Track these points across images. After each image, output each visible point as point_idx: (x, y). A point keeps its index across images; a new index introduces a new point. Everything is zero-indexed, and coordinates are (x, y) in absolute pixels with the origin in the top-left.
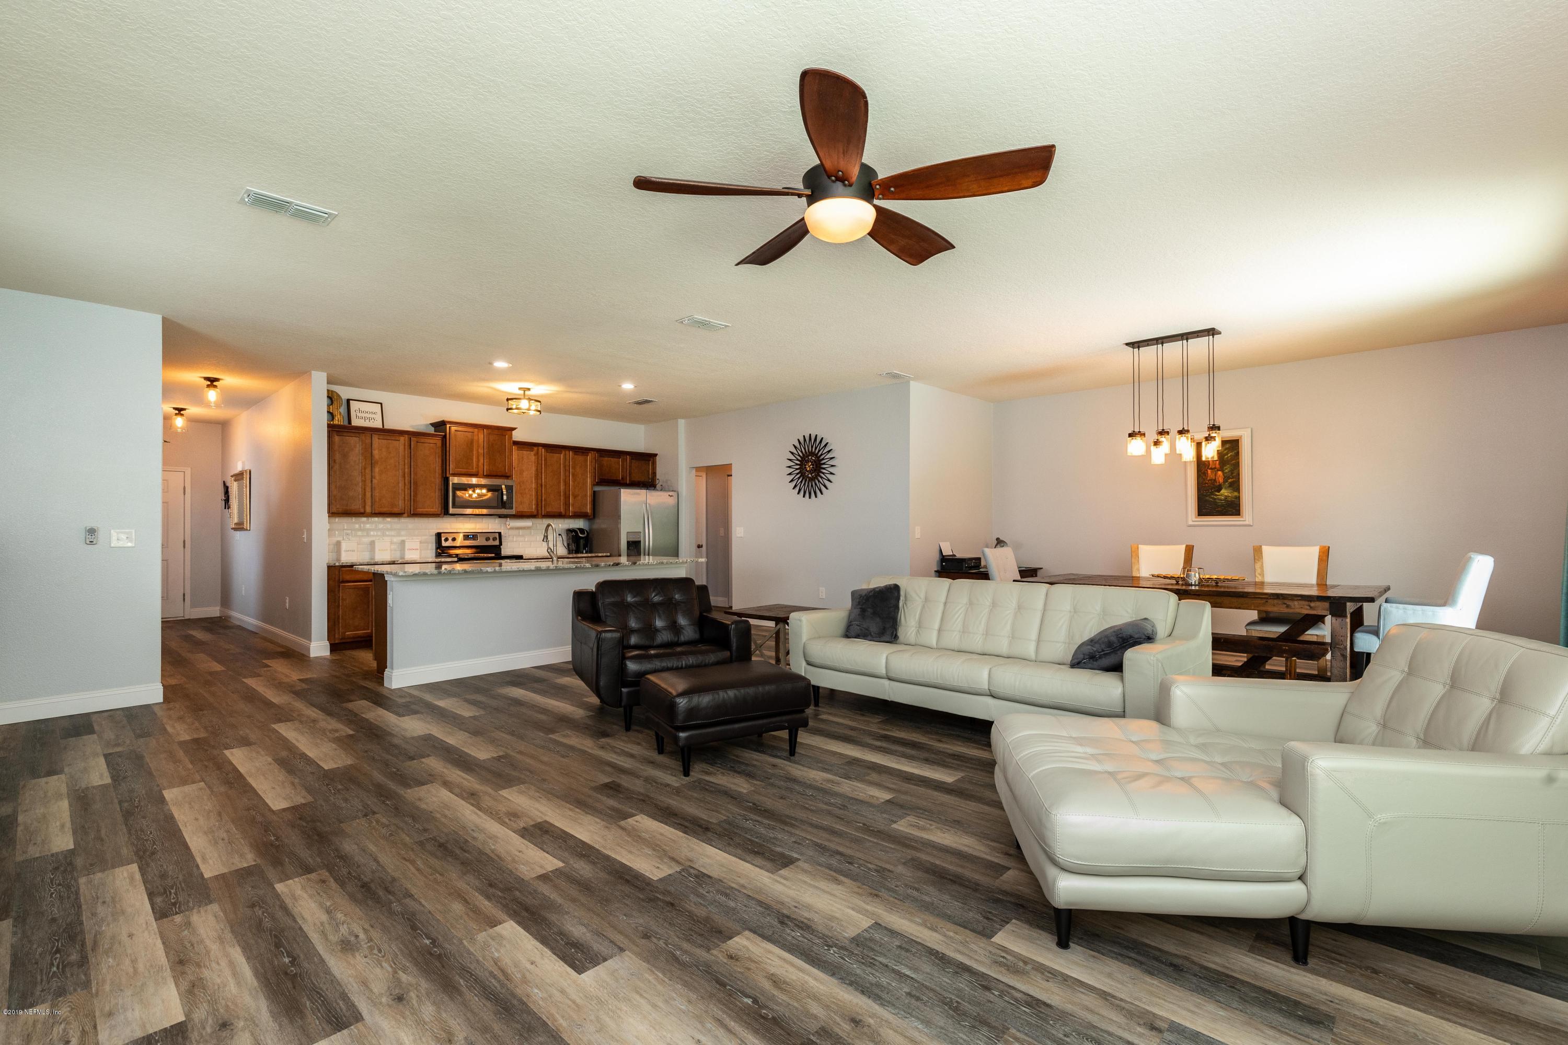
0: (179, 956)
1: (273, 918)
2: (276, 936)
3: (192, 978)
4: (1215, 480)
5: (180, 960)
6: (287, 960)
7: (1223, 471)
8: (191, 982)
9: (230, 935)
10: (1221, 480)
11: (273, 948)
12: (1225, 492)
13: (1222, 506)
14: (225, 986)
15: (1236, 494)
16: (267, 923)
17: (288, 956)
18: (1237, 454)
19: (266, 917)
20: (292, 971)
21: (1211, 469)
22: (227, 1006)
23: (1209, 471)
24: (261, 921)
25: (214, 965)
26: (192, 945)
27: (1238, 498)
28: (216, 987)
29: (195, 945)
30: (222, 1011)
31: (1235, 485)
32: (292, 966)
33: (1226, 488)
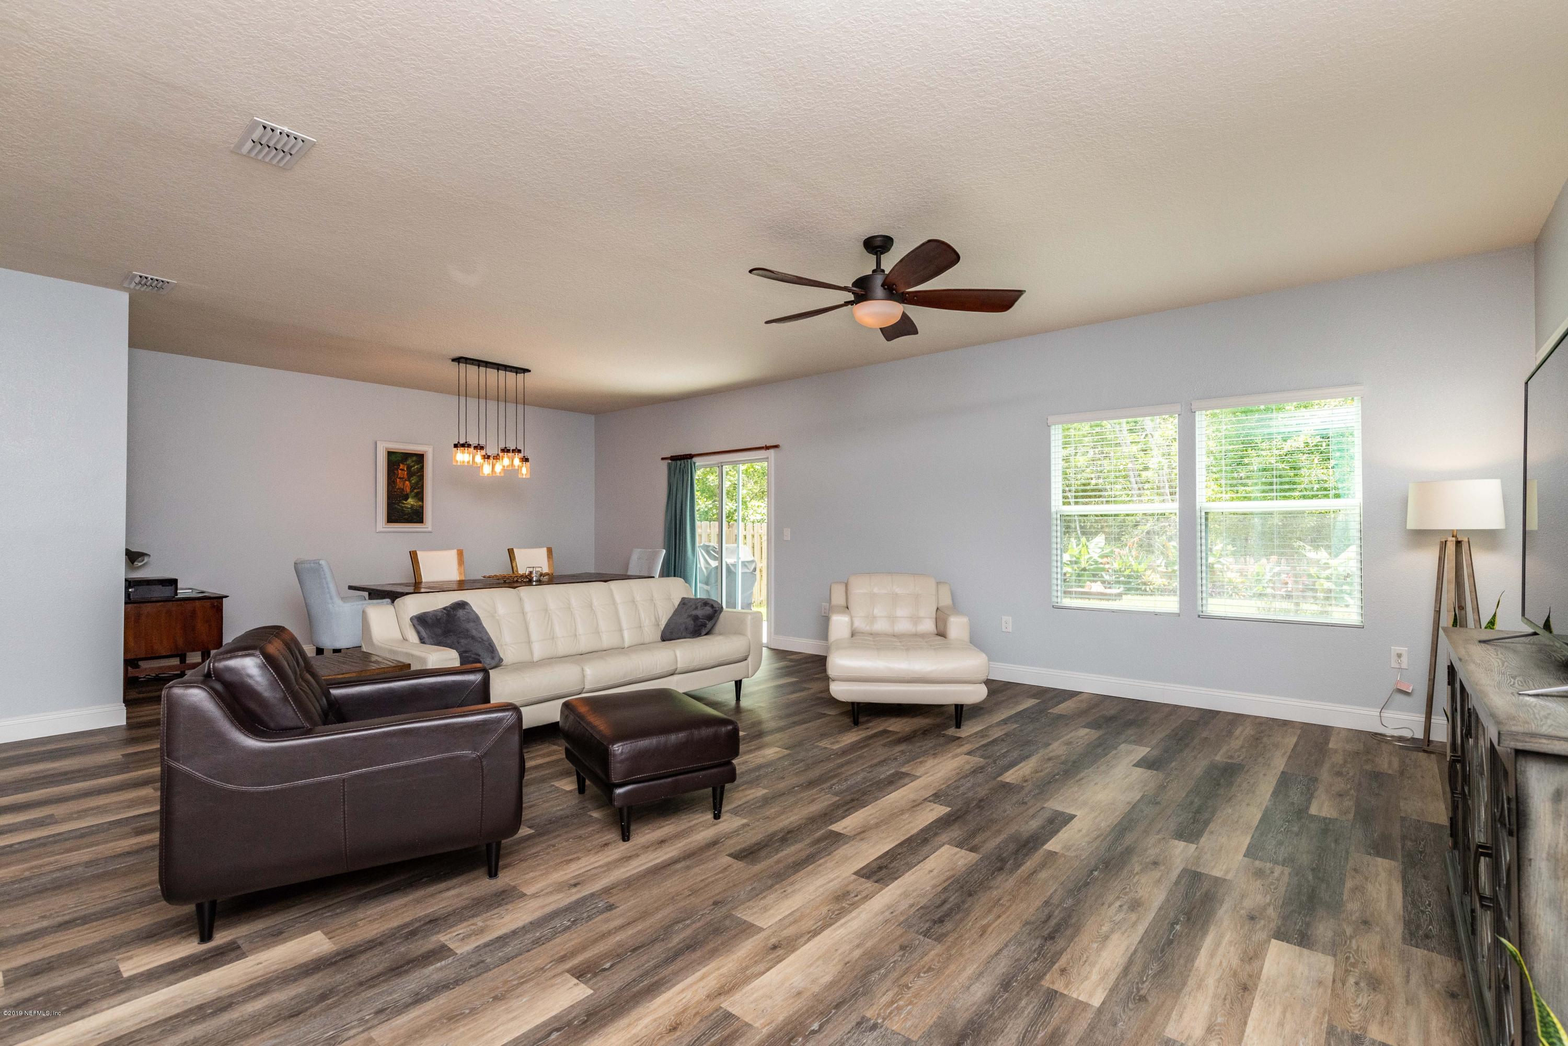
0: (1242, 996)
1: (1145, 967)
2: (1162, 951)
3: (1247, 967)
4: (403, 489)
5: (1244, 992)
6: (1178, 927)
7: (410, 481)
8: (1250, 964)
9: (1189, 983)
10: (408, 491)
11: (1176, 943)
12: (411, 501)
13: (409, 514)
14: (1231, 942)
15: (420, 503)
16: (1155, 967)
17: (1174, 928)
18: (422, 467)
19: (1148, 975)
20: (1184, 918)
21: (400, 478)
22: (1241, 928)
23: (398, 480)
24: (1154, 976)
25: (1224, 965)
26: (1225, 999)
27: (422, 507)
28: (1237, 946)
29: (1223, 996)
30: (1247, 928)
31: (420, 496)
32: (1180, 920)
33: (412, 498)
